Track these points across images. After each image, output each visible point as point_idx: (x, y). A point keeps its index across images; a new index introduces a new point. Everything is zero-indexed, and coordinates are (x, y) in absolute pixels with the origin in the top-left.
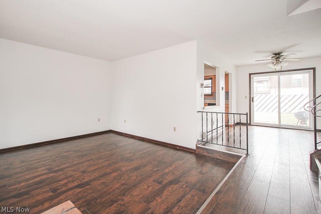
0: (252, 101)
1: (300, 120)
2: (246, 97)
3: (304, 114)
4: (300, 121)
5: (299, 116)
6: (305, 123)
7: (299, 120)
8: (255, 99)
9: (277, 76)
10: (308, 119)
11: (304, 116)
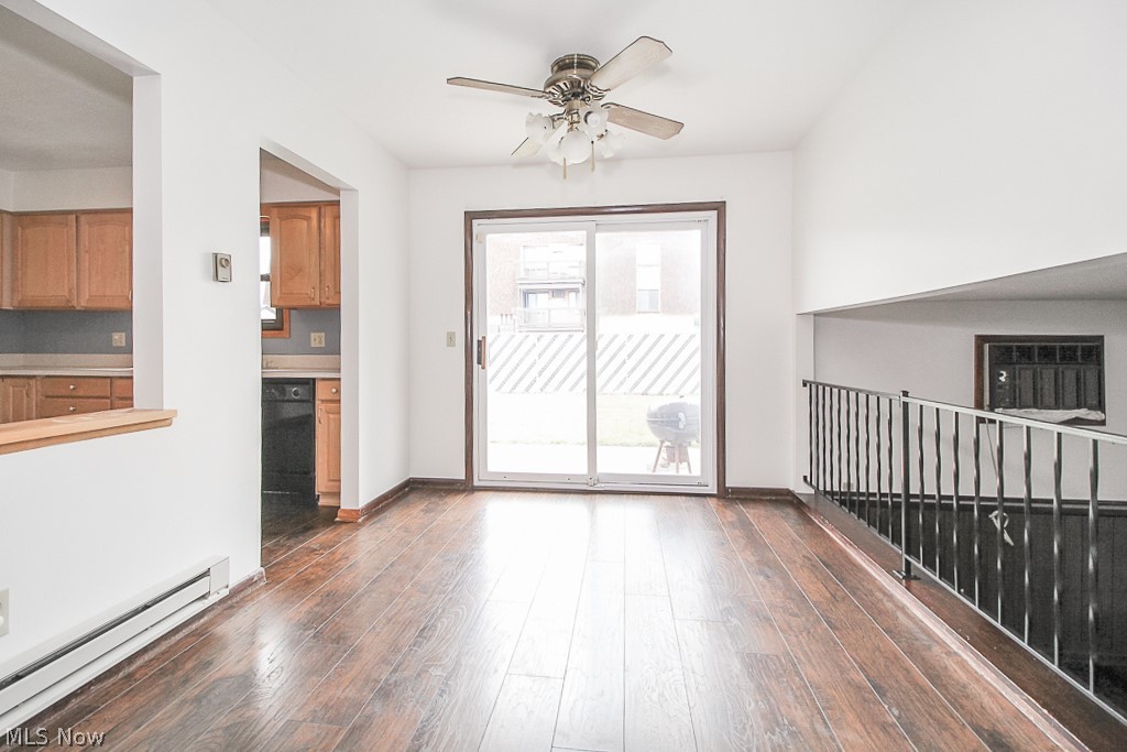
0: (479, 363)
1: (667, 443)
2: (451, 338)
3: (681, 415)
4: (667, 447)
5: (666, 423)
6: (684, 458)
7: (662, 442)
8: (491, 351)
9: (585, 232)
10: (693, 436)
11: (681, 426)
